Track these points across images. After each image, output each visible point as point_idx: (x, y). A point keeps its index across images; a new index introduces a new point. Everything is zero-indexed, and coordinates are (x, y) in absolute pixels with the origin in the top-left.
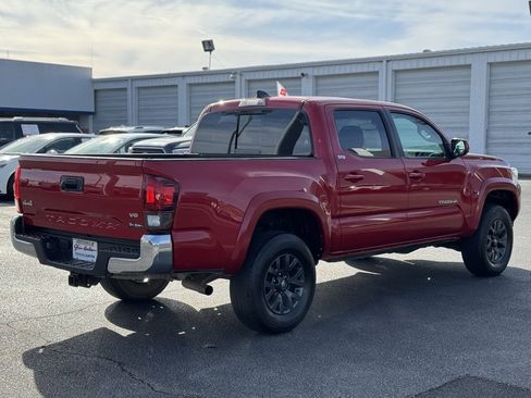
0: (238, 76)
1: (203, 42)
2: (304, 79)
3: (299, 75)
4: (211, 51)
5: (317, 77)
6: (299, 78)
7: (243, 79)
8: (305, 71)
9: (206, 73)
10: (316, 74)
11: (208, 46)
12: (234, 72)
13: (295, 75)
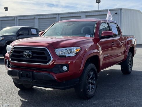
0: (16, 18)
1: (5, 8)
2: (35, 19)
3: (34, 18)
4: (7, 10)
5: (39, 19)
6: (34, 19)
7: (17, 19)
8: (35, 17)
9: (6, 17)
10: (39, 18)
11: (6, 9)
12: (14, 17)
13: (33, 18)
